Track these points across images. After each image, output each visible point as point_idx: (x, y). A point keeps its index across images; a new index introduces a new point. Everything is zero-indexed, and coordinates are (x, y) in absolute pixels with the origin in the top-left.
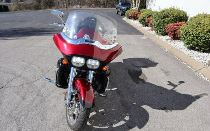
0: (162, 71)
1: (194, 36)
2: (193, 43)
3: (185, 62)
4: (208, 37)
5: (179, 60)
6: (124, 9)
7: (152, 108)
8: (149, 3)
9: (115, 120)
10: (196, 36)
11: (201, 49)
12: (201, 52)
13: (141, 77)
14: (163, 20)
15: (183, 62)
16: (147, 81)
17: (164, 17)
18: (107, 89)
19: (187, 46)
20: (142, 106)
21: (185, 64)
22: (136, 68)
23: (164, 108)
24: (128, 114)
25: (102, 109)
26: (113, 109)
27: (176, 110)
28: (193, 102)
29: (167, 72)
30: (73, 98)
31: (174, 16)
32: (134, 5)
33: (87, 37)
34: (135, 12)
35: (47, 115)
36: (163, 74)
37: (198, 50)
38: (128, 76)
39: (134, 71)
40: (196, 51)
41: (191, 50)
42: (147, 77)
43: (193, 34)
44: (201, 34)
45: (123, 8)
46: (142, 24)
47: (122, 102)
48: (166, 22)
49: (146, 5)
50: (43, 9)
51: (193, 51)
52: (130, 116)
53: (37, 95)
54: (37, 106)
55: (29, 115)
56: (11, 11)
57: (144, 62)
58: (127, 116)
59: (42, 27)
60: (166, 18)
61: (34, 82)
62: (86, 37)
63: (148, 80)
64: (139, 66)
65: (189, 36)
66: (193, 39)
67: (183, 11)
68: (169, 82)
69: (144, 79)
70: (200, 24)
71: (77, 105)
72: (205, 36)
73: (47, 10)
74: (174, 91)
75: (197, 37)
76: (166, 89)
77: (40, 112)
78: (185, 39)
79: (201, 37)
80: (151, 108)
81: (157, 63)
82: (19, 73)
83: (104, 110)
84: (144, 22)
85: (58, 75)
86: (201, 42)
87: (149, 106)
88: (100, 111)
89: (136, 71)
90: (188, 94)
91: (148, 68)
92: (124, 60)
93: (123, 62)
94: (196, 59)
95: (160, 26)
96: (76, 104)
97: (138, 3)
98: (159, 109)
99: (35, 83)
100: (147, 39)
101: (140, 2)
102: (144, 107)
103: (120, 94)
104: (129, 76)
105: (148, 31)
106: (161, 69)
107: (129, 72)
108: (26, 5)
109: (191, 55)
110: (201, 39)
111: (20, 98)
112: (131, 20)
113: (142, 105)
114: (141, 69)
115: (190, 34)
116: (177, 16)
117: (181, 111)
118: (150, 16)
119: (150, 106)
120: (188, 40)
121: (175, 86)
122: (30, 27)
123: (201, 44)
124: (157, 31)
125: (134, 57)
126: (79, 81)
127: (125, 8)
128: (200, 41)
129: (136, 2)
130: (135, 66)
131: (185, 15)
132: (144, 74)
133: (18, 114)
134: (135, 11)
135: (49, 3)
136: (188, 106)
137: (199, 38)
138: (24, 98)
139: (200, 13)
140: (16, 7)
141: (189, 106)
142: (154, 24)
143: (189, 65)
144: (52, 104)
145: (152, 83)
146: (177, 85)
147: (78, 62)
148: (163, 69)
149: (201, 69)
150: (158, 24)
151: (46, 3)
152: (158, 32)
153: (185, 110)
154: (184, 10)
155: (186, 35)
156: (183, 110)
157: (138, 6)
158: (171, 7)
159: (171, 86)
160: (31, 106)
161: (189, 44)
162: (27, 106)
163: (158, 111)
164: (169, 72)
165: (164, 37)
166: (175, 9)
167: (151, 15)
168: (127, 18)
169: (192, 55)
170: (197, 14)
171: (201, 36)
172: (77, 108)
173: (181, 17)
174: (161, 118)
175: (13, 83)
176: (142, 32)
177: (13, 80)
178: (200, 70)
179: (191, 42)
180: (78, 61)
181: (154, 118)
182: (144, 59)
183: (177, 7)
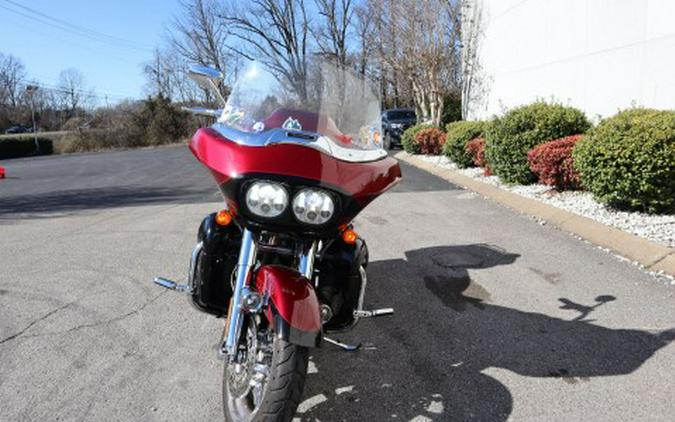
0: (535, 275)
1: (618, 166)
2: (618, 186)
3: (605, 247)
4: (660, 162)
5: (586, 242)
6: (397, 129)
7: (519, 373)
8: (471, 104)
9: (394, 416)
10: (625, 165)
11: (648, 205)
12: (650, 214)
13: (467, 293)
14: (517, 136)
15: (600, 248)
16: (489, 303)
17: (519, 127)
18: (360, 312)
19: (603, 198)
20: (483, 372)
21: (608, 250)
22: (450, 271)
23: (562, 373)
24: (437, 395)
25: (348, 385)
26: (384, 385)
27: (602, 375)
28: (655, 350)
29: (554, 275)
30: (249, 331)
31: (549, 122)
32: (425, 113)
33: (295, 126)
34: (430, 133)
35: (155, 410)
36: (538, 282)
37: (641, 209)
38: (426, 292)
39: (444, 278)
40: (635, 214)
41: (619, 213)
42: (489, 291)
43: (613, 159)
44: (640, 155)
45: (394, 126)
46: (456, 161)
47: (412, 362)
48: (527, 143)
49: (460, 113)
50: (153, 144)
51: (626, 214)
52: (446, 401)
53: (128, 354)
54: (122, 385)
55: (93, 411)
56: (58, 154)
57: (475, 256)
58: (433, 403)
59: (149, 185)
60: (524, 130)
61: (117, 319)
62: (290, 125)
63: (492, 298)
64: (458, 267)
65: (604, 166)
66: (618, 175)
67: (574, 107)
68: (562, 300)
69: (481, 298)
70: (628, 127)
71: (261, 356)
72: (651, 161)
73: (167, 146)
74: (585, 324)
75: (629, 167)
76: (557, 321)
77: (133, 402)
78: (592, 178)
79: (641, 165)
80: (515, 375)
81: (518, 256)
82: (71, 298)
83: (354, 389)
84: (462, 154)
85: (199, 267)
86: (644, 183)
87: (507, 368)
88: (339, 391)
89: (452, 278)
90: (636, 328)
91: (490, 269)
92: (408, 254)
93: (405, 259)
94: (641, 232)
95: (511, 156)
96: (260, 352)
97: (436, 108)
98: (544, 376)
99: (121, 322)
100: (477, 198)
101: (442, 105)
102: (490, 371)
103: (406, 342)
104: (429, 291)
105: (477, 179)
106: (531, 269)
107: (430, 282)
108: (105, 136)
109: (620, 225)
110: (641, 172)
111: (66, 365)
112: (420, 157)
113: (483, 369)
114: (467, 273)
115: (605, 161)
116: (557, 123)
117: (622, 377)
118: (476, 135)
119: (511, 370)
120: (603, 181)
121: (586, 310)
122: (113, 188)
123: (646, 187)
124: (503, 174)
125: (439, 245)
126: (270, 271)
127: (399, 126)
128: (642, 179)
129: (432, 105)
130: (446, 267)
131: (582, 118)
132: (479, 283)
133: (58, 410)
134: (430, 129)
135: (172, 128)
136: (643, 361)
137: (634, 169)
138: (79, 365)
139: (622, 110)
140: (75, 142)
141: (647, 361)
142: (490, 154)
143: (619, 253)
144: (176, 378)
145: (509, 307)
146: (591, 306)
147: (266, 202)
148: (540, 267)
149: (663, 258)
150: (505, 152)
151: (162, 127)
152: (506, 177)
153: (635, 373)
154: (575, 105)
155: (593, 164)
156: (629, 375)
157: (436, 116)
158: (534, 100)
159: (572, 311)
160: (103, 384)
161: (609, 192)
162: (91, 387)
163: (539, 380)
164: (558, 275)
165: (528, 188)
166: (548, 104)
167: (479, 133)
168: (408, 152)
169: (624, 225)
170: (617, 112)
171: (640, 161)
172: (262, 363)
173: (570, 125)
174: (556, 402)
175: (49, 326)
176: (458, 182)
177: (50, 317)
178: (659, 261)
179: (614, 184)
180: (267, 196)
181: (532, 402)
182: (473, 246)
183: (553, 97)
